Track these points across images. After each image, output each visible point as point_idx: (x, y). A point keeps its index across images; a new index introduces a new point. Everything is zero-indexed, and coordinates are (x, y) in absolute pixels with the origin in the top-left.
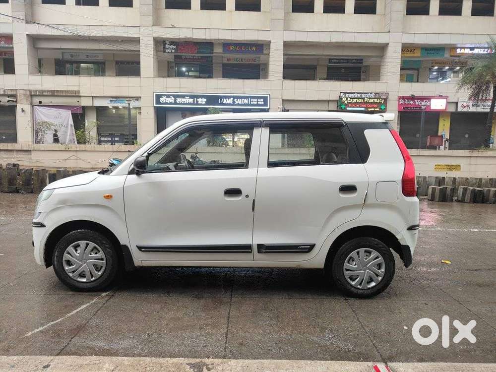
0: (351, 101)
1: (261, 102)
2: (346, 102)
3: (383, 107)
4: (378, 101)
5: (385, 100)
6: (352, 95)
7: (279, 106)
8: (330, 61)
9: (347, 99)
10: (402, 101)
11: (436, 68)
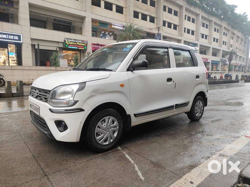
0: (70, 43)
1: (16, 38)
2: (68, 44)
3: (86, 48)
4: (84, 45)
5: (86, 44)
6: (71, 40)
7: (30, 42)
8: (54, 20)
9: (68, 42)
10: (93, 46)
11: (103, 32)
